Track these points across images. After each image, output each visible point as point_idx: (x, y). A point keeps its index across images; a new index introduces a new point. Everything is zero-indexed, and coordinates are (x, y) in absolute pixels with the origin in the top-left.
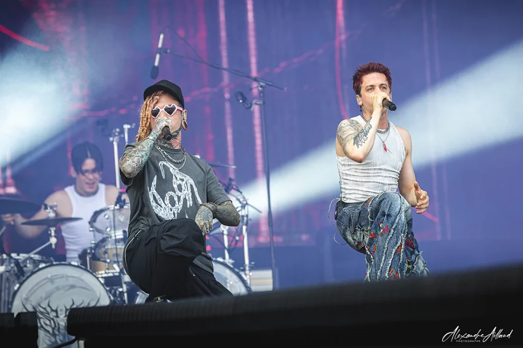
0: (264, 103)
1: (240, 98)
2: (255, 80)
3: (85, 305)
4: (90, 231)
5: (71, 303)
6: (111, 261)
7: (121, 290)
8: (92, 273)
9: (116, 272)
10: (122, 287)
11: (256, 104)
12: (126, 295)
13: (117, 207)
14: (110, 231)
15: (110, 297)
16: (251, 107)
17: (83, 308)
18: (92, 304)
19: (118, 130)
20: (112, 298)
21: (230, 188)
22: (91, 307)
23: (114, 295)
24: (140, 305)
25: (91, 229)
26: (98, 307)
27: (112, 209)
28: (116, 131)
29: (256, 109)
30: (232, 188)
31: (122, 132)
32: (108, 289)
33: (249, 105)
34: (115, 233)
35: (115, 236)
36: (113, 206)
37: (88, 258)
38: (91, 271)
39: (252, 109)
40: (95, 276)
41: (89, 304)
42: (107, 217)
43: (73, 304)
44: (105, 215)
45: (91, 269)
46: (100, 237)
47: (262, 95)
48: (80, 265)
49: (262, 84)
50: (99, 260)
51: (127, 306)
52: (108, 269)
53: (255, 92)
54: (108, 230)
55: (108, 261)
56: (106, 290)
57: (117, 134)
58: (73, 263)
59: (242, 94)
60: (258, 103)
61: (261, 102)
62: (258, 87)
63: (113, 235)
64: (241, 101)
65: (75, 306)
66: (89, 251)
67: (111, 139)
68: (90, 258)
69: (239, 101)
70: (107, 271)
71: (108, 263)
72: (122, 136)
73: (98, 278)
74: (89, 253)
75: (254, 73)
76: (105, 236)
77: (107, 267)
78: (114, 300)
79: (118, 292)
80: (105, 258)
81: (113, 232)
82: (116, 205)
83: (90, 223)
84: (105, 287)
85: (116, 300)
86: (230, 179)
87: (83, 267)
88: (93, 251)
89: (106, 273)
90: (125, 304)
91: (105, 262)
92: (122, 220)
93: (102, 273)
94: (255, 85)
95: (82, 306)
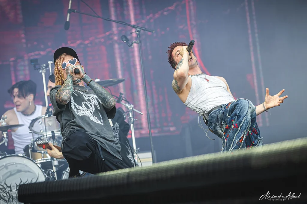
0: (140, 42)
1: (124, 39)
2: (134, 27)
3: (29, 182)
4: (30, 133)
5: (20, 182)
6: (44, 152)
7: (52, 171)
8: (32, 161)
9: (49, 159)
10: (53, 169)
11: (135, 43)
12: (55, 174)
13: (47, 116)
14: (43, 132)
15: (45, 176)
16: (132, 45)
17: (28, 184)
18: (34, 181)
19: (44, 65)
20: (47, 176)
21: (121, 99)
22: (33, 184)
23: (48, 175)
24: (65, 180)
25: (31, 132)
26: (37, 183)
27: (44, 117)
28: (43, 66)
29: (135, 46)
30: (122, 99)
31: (47, 66)
32: (44, 170)
33: (131, 44)
34: (46, 133)
35: (47, 135)
36: (44, 115)
37: (30, 151)
38: (32, 159)
39: (133, 46)
40: (35, 163)
41: (31, 181)
42: (40, 123)
43: (21, 182)
44: (40, 122)
45: (32, 158)
46: (36, 136)
47: (138, 36)
48: (24, 156)
49: (138, 29)
50: (36, 152)
51: (57, 181)
52: (43, 157)
53: (134, 35)
54: (42, 131)
55: (43, 152)
56: (43, 172)
57: (44, 68)
58: (19, 155)
59: (125, 37)
60: (136, 42)
61: (138, 42)
62: (136, 32)
63: (45, 135)
64: (125, 41)
65: (22, 183)
66: (30, 146)
67: (41, 71)
68: (31, 151)
69: (124, 41)
70: (43, 159)
71: (43, 153)
72: (48, 69)
73: (36, 164)
74: (30, 148)
75: (133, 23)
76: (40, 136)
77: (43, 156)
78: (48, 178)
79: (50, 172)
80: (41, 150)
81: (45, 133)
82: (46, 115)
83: (29, 128)
84: (42, 169)
85: (49, 178)
86: (121, 94)
87: (27, 157)
88: (32, 146)
89: (42, 160)
90: (55, 180)
91: (41, 153)
92: (50, 124)
93: (39, 160)
94: (134, 30)
95: (27, 183)
